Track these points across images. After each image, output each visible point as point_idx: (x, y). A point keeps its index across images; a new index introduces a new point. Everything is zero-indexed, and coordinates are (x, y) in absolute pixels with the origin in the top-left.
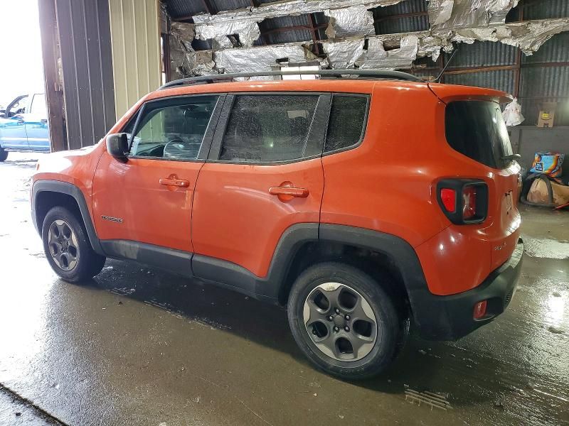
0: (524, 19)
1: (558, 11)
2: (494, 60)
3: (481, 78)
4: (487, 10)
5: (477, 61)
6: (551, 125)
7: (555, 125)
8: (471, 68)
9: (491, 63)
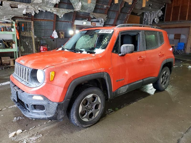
0: (58, 7)
1: (63, 7)
2: (47, 18)
3: (43, 23)
4: (50, 2)
5: (42, 17)
6: (64, 38)
7: (65, 38)
8: (40, 19)
9: (46, 19)
